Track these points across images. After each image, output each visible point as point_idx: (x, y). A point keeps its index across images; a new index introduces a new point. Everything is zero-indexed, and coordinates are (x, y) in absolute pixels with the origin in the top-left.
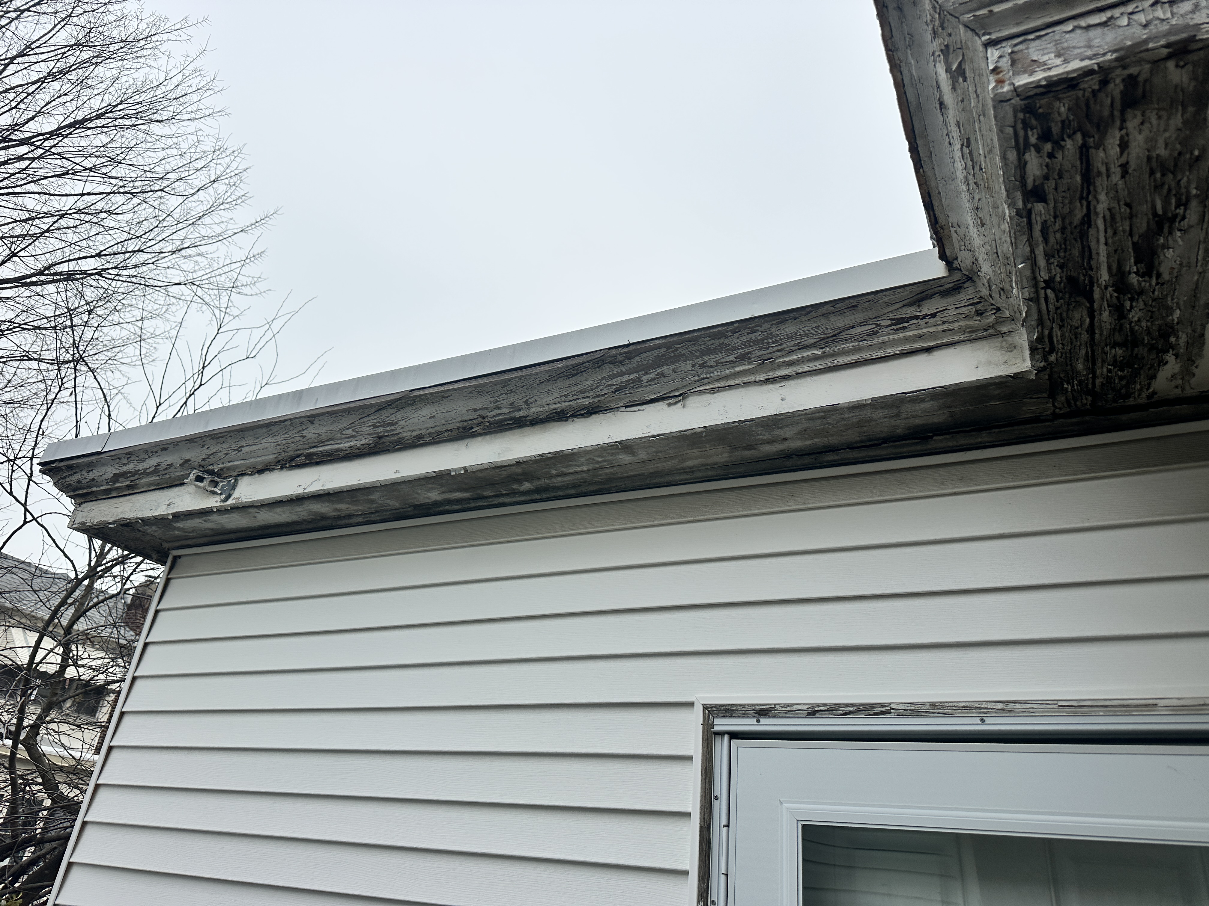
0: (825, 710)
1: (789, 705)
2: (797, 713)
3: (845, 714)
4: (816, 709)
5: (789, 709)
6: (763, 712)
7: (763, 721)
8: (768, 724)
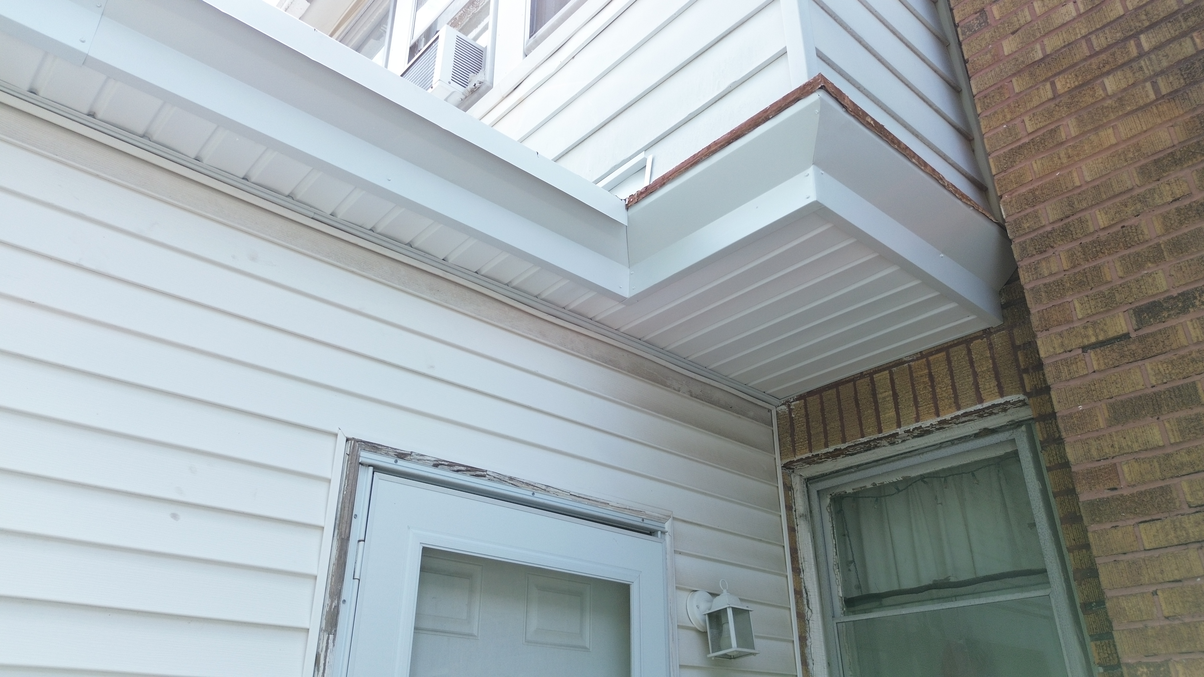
0: (445, 465)
1: (422, 455)
2: (426, 462)
3: (458, 471)
4: (440, 462)
5: (421, 457)
6: (401, 456)
7: (401, 462)
8: (403, 465)
